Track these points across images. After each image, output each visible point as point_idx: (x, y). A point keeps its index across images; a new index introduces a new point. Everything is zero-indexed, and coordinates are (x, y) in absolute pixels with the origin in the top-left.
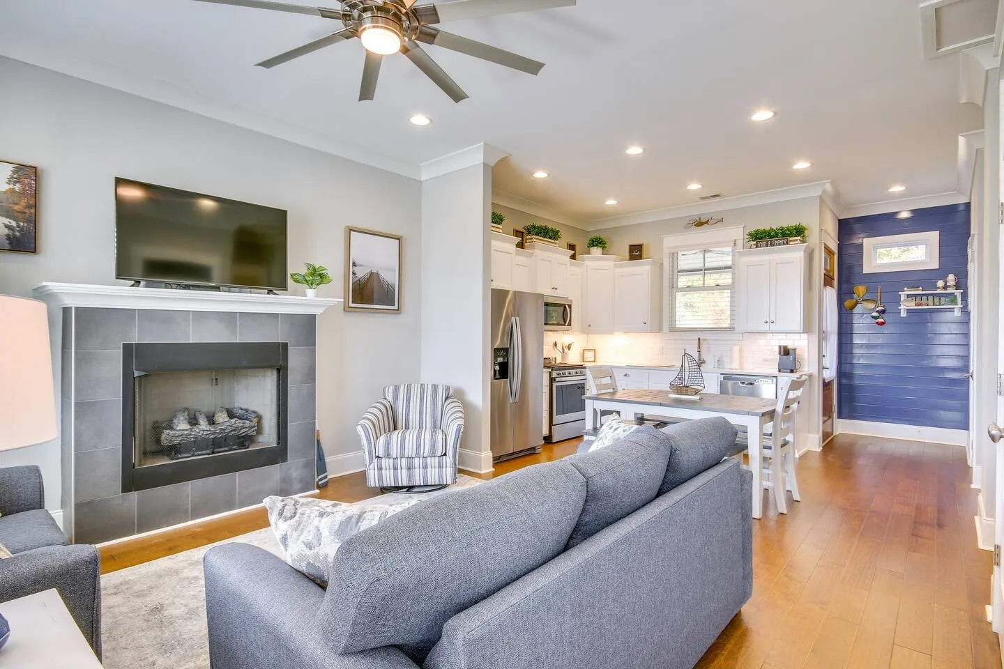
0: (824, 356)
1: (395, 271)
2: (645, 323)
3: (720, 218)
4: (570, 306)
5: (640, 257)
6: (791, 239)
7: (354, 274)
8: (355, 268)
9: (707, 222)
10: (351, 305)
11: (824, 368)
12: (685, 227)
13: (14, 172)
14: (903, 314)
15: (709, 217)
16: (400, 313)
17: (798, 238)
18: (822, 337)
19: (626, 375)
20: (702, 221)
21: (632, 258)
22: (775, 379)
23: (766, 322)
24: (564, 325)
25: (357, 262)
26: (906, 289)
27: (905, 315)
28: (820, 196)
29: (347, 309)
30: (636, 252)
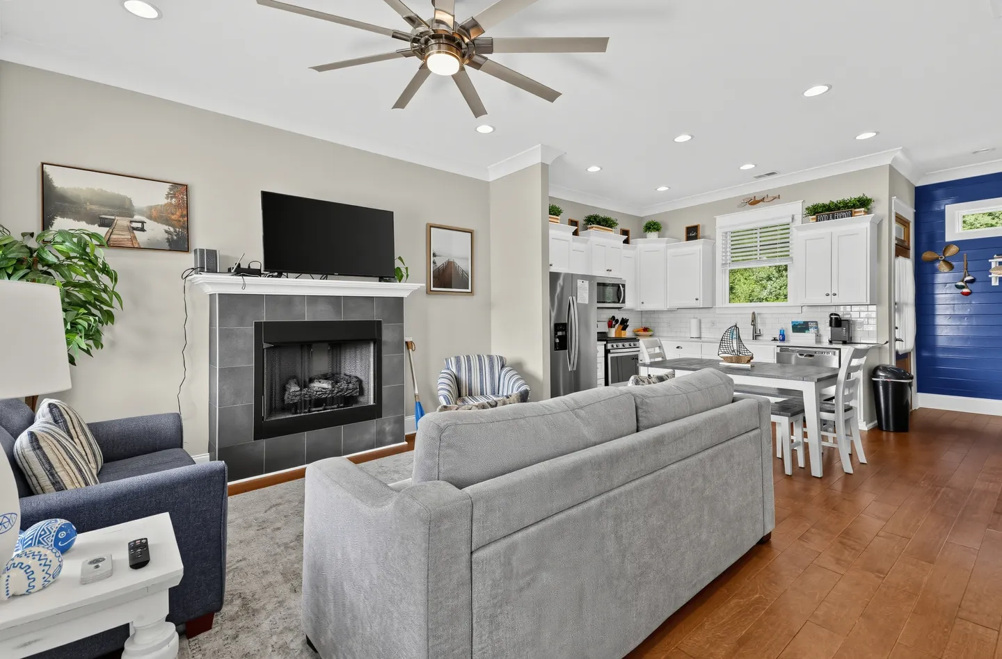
0: (897, 328)
1: (467, 259)
2: (697, 299)
3: (776, 195)
4: (624, 286)
5: (695, 238)
6: (857, 210)
7: (434, 263)
8: (435, 258)
9: (763, 200)
10: (432, 289)
11: (897, 340)
12: (739, 206)
13: (171, 189)
14: (995, 283)
15: (765, 195)
16: (473, 295)
17: (863, 209)
18: (895, 308)
19: (678, 347)
20: (757, 199)
21: (689, 238)
22: (837, 352)
23: (828, 295)
24: (619, 302)
25: (437, 253)
26: (995, 256)
27: (997, 284)
28: (890, 166)
29: (429, 292)
30: (692, 233)
